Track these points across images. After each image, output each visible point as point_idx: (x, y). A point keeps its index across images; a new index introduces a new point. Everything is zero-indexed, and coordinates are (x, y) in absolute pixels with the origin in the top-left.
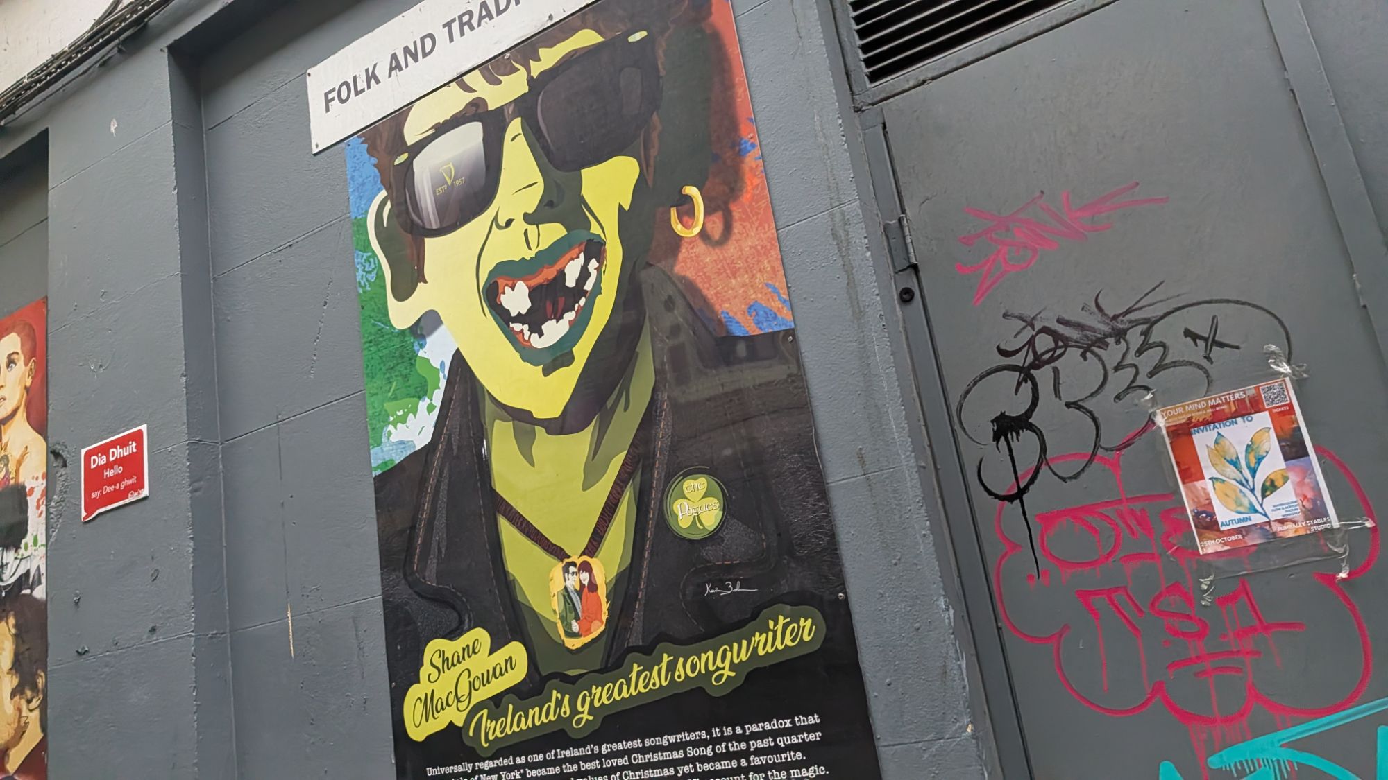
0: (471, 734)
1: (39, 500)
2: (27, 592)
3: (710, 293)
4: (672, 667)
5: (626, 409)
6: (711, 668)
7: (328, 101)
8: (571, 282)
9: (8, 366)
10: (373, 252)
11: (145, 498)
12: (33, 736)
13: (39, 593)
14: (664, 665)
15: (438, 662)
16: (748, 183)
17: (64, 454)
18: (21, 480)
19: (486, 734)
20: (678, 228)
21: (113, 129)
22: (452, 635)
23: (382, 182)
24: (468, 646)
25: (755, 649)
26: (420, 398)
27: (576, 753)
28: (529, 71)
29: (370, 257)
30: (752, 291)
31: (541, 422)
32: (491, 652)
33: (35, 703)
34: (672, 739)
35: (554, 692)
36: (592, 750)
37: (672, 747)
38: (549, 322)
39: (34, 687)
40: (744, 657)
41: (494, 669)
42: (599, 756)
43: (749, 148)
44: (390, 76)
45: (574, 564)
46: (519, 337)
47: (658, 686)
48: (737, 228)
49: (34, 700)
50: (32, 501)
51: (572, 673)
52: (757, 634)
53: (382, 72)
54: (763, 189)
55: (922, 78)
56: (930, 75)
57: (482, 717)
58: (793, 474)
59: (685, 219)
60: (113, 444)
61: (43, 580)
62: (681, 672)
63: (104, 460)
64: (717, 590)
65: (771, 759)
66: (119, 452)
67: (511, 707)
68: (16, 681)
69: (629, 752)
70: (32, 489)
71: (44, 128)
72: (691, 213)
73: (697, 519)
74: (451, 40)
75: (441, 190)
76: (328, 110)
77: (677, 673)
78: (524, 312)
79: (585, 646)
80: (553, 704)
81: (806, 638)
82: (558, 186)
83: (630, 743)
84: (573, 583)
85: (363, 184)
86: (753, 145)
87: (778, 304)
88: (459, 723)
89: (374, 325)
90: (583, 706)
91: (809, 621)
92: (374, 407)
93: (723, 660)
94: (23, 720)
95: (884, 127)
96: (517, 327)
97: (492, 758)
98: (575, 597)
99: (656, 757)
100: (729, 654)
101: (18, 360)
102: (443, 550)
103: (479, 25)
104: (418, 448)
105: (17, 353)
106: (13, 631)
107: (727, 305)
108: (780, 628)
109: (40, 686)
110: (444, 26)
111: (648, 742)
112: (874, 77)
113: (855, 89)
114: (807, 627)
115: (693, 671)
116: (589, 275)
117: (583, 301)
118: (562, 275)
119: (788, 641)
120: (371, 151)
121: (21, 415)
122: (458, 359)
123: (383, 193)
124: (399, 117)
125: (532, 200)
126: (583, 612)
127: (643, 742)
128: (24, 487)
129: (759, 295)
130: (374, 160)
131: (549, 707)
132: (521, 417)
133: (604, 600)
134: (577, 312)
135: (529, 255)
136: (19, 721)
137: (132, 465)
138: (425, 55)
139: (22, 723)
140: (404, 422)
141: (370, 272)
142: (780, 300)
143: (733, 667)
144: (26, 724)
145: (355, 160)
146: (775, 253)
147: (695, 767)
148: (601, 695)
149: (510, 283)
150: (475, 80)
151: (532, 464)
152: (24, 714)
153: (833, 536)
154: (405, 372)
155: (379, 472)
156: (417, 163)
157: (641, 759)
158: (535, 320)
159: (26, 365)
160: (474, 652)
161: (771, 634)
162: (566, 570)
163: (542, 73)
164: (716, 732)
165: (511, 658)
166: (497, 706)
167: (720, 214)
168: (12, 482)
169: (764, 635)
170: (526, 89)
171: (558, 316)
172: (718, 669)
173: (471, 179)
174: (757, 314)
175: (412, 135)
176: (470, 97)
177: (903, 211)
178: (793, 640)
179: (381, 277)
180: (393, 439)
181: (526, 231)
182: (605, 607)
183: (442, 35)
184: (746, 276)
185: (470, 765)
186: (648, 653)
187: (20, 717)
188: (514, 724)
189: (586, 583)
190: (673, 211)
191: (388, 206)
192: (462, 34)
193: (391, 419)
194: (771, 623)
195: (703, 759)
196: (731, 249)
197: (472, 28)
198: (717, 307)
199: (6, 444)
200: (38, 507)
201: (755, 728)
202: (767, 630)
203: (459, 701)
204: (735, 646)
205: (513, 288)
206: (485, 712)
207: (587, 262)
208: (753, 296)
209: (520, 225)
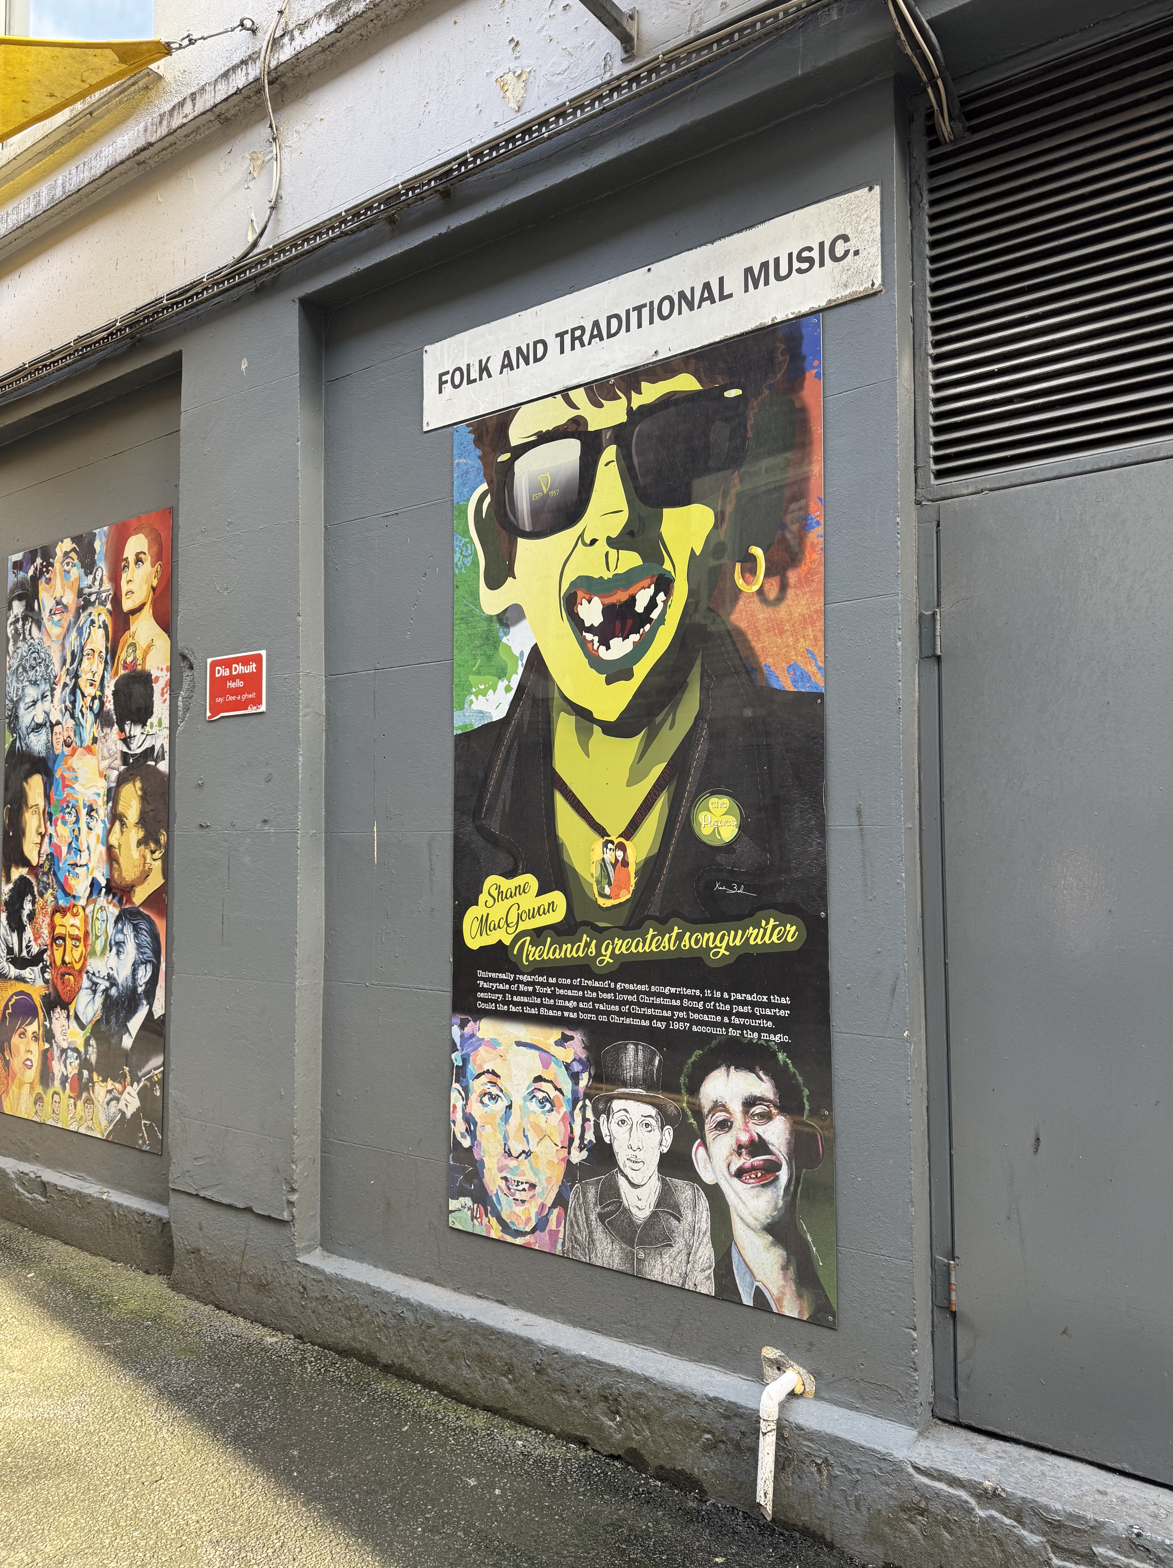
0: (515, 952)
1: (163, 689)
2: (153, 763)
3: (757, 646)
4: (680, 937)
5: (671, 728)
6: (711, 945)
7: (442, 383)
8: (640, 608)
9: (136, 564)
10: (471, 539)
11: (262, 713)
12: (155, 881)
13: (163, 766)
14: (674, 934)
15: (495, 893)
16: (808, 557)
17: (192, 659)
18: (147, 668)
19: (528, 955)
20: (740, 582)
21: (243, 367)
22: (510, 874)
23: (485, 475)
24: (520, 886)
25: (748, 939)
26: (500, 678)
27: (597, 984)
28: (629, 400)
29: (468, 543)
30: (793, 653)
31: (600, 723)
32: (539, 894)
33: (158, 855)
34: (673, 990)
35: (585, 936)
36: (609, 985)
37: (672, 996)
38: (616, 639)
39: (157, 842)
40: (738, 943)
41: (539, 908)
42: (614, 991)
43: (814, 525)
44: (501, 373)
45: (612, 842)
46: (590, 645)
47: (667, 949)
48: (791, 593)
49: (157, 853)
50: (157, 688)
51: (601, 924)
52: (751, 928)
53: (494, 366)
54: (819, 564)
55: (980, 487)
56: (988, 487)
57: (524, 942)
58: (801, 812)
59: (747, 575)
60: (237, 661)
61: (167, 757)
62: (687, 942)
63: (227, 673)
64: (724, 888)
65: (748, 1022)
66: (240, 669)
67: (549, 939)
68: (141, 834)
69: (638, 993)
70: (157, 678)
71: (177, 349)
72: (754, 572)
73: (716, 830)
74: (562, 352)
75: (537, 496)
76: (440, 392)
77: (683, 943)
78: (596, 625)
79: (613, 906)
80: (582, 944)
81: (790, 940)
82: (640, 518)
83: (639, 986)
84: (609, 857)
85: (467, 472)
86: (818, 523)
87: (815, 669)
88: (507, 941)
89: (466, 605)
90: (606, 950)
91: (794, 927)
92: (460, 677)
93: (721, 941)
94: (147, 866)
95: (938, 525)
96: (589, 636)
97: (530, 974)
98: (610, 868)
99: (658, 1001)
100: (726, 938)
101: (146, 560)
102: (507, 807)
103: (590, 343)
104: (494, 720)
105: (145, 554)
106: (140, 793)
107: (771, 660)
108: (770, 927)
109: (162, 842)
110: (557, 336)
111: (653, 989)
112: (939, 474)
113: (919, 483)
114: (792, 932)
115: (696, 944)
116: (656, 605)
117: (647, 627)
118: (632, 600)
119: (775, 938)
120: (478, 441)
121: (147, 611)
122: (535, 650)
123: (484, 487)
124: (505, 417)
125: (616, 525)
126: (615, 881)
127: (650, 988)
128: (150, 675)
129: (799, 658)
130: (479, 452)
131: (579, 946)
132: (583, 714)
133: (633, 875)
134: (641, 636)
135: (607, 575)
136: (144, 867)
137: (252, 682)
138: (536, 360)
139: (146, 868)
140: (485, 695)
141: (466, 557)
142: (816, 665)
143: (728, 948)
144: (150, 869)
145: (462, 447)
146: (820, 625)
147: (688, 1015)
148: (621, 946)
149: (588, 597)
150: (579, 396)
151: (588, 756)
152: (148, 861)
153: (824, 870)
154: (489, 652)
155: (459, 732)
156: (520, 465)
157: (647, 1000)
158: (605, 634)
159: (153, 565)
160: (524, 891)
161: (762, 930)
162: (605, 845)
163: (640, 407)
164: (708, 993)
165: (553, 902)
166: (539, 936)
167: (778, 578)
168: (139, 668)
169: (757, 930)
170: (624, 419)
171: (626, 632)
172: (716, 947)
173: (565, 491)
174: (795, 673)
175: (517, 435)
176: (573, 413)
177: (939, 605)
178: (779, 939)
179: (476, 563)
180: (475, 707)
181: (607, 553)
182: (633, 881)
183: (554, 344)
184: (791, 639)
185: (512, 976)
186: (663, 923)
187: (145, 863)
188: (549, 952)
189: (620, 859)
190: (738, 566)
191: (488, 499)
192: (573, 348)
193: (474, 690)
194: (763, 923)
195: (696, 1010)
196: (782, 610)
197: (583, 345)
198: (762, 659)
199: (134, 633)
200: (162, 695)
201: (739, 996)
202: (759, 926)
203: (508, 926)
204: (733, 933)
205: (589, 602)
206: (528, 939)
207: (656, 594)
208: (794, 658)
209: (602, 546)
